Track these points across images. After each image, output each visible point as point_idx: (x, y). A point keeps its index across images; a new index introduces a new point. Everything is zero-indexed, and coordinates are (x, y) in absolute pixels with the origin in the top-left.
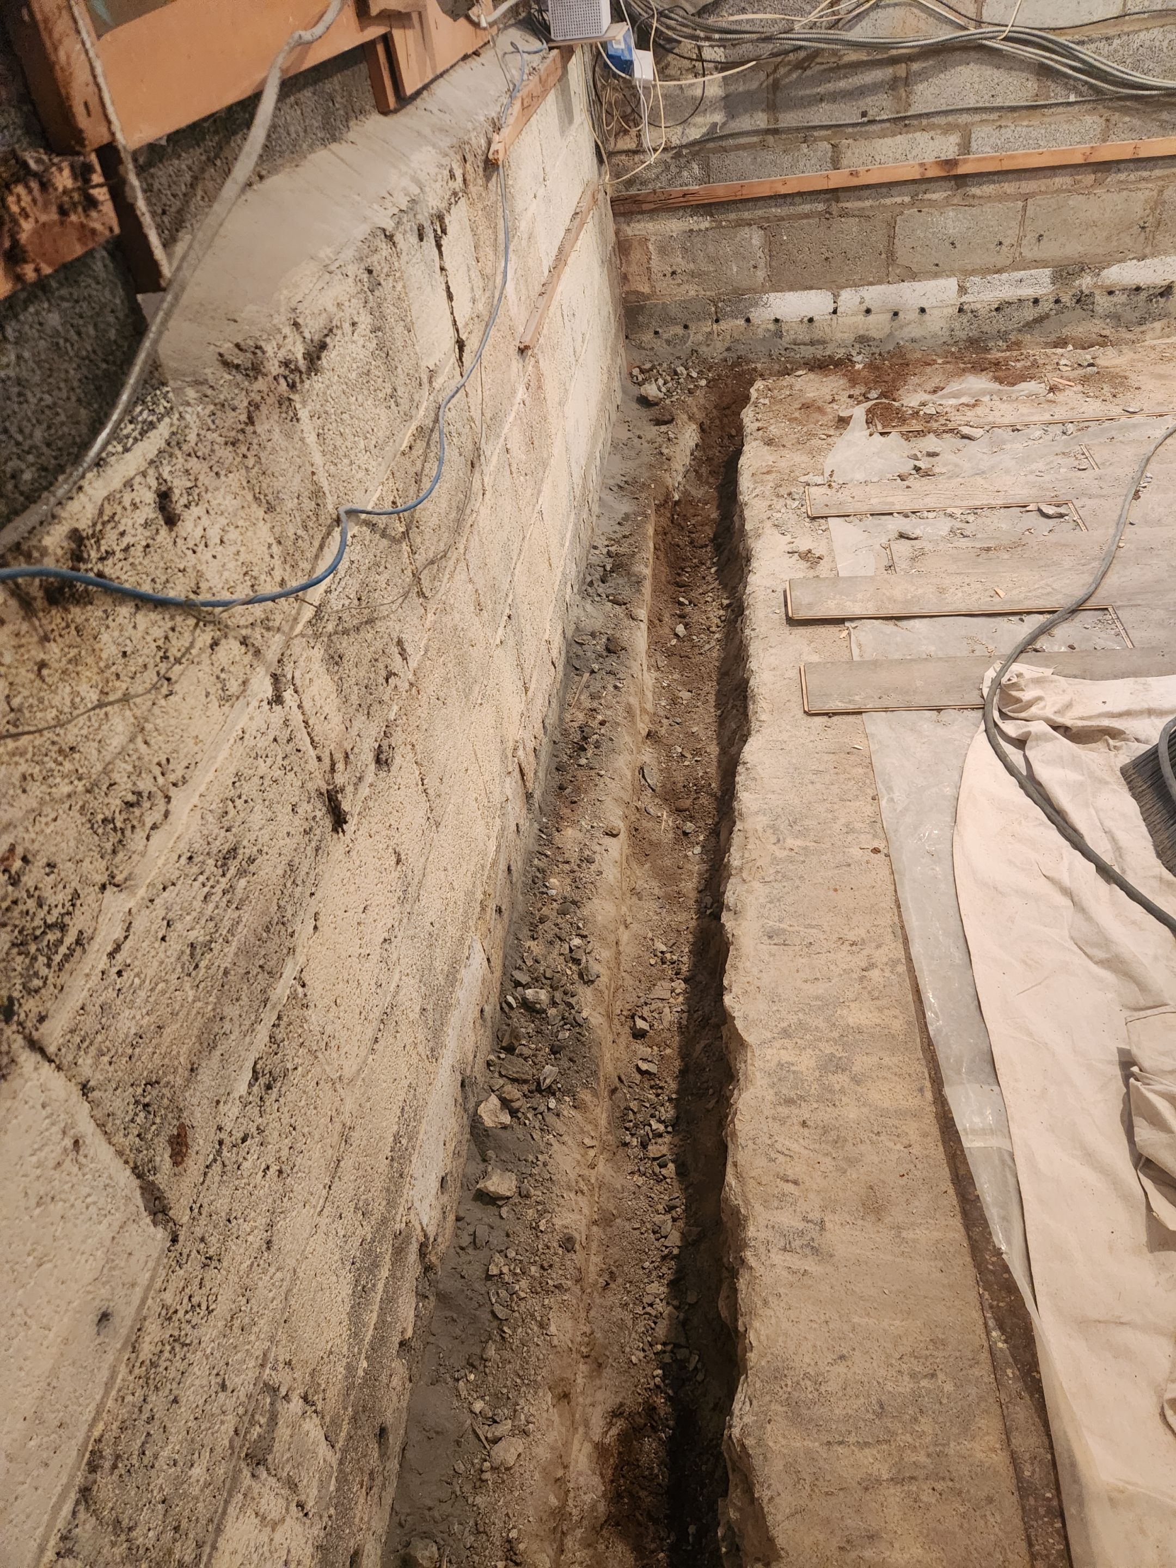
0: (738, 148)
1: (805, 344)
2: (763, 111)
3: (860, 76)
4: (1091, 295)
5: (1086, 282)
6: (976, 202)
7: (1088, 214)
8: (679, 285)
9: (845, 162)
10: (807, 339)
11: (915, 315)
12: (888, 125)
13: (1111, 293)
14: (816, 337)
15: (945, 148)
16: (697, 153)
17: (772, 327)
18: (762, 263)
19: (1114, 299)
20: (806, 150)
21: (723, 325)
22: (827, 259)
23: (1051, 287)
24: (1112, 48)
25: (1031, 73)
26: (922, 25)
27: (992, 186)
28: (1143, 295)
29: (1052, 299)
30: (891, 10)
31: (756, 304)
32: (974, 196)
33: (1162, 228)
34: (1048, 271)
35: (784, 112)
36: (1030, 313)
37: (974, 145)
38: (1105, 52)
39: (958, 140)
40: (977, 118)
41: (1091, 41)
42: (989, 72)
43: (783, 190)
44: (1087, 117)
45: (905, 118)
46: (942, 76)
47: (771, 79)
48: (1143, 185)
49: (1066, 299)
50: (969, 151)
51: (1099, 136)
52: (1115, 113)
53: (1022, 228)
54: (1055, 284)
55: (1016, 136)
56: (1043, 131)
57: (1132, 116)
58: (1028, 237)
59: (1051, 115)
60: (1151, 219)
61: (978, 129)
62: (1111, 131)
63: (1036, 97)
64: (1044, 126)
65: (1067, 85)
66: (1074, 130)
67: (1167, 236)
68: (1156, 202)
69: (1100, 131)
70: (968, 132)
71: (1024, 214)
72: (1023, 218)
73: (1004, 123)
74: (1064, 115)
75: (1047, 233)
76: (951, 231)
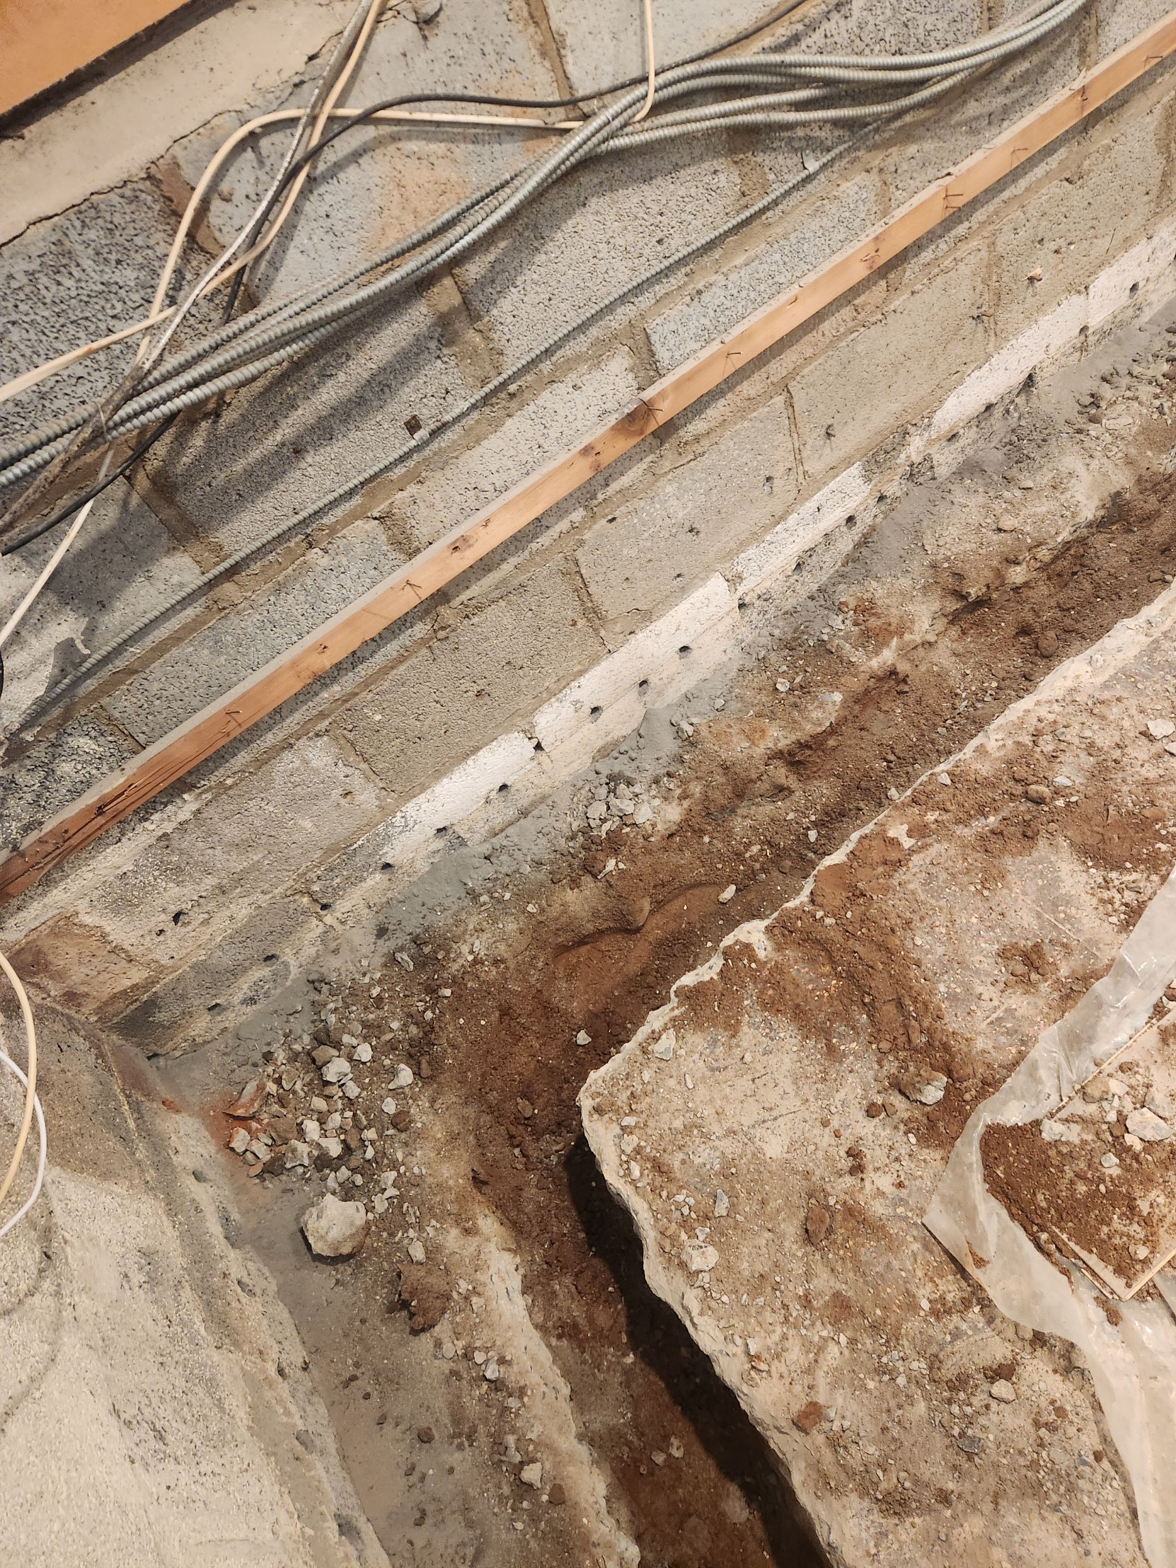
0: (161, 649)
1: (511, 824)
2: (171, 551)
3: (361, 357)
4: (927, 458)
5: (915, 448)
6: (705, 443)
7: (892, 348)
8: (206, 922)
9: (422, 532)
10: (511, 813)
11: (676, 663)
12: (475, 415)
13: (953, 437)
14: (525, 802)
15: (607, 389)
16: (67, 716)
17: (439, 844)
18: (357, 781)
19: (962, 442)
20: (325, 561)
21: (342, 906)
22: (479, 694)
23: (867, 488)
24: (852, 23)
25: (717, 155)
26: (444, 171)
27: (723, 401)
28: (998, 412)
29: (872, 502)
30: (351, 173)
31: (388, 838)
32: (697, 439)
33: (1005, 299)
34: (855, 470)
35: (225, 521)
36: (845, 544)
37: (663, 355)
38: (843, 38)
39: (627, 362)
40: (645, 301)
41: (812, 27)
42: (636, 199)
43: (326, 661)
44: (845, 186)
45: (504, 385)
46: (541, 258)
47: (142, 481)
48: (965, 247)
49: (893, 488)
50: (657, 370)
51: (875, 209)
52: (890, 151)
53: (795, 436)
54: (870, 480)
55: (735, 292)
56: (777, 257)
57: (921, 138)
58: (810, 441)
59: (781, 218)
60: (986, 296)
61: (658, 321)
62: (892, 188)
63: (743, 202)
64: (776, 246)
65: (796, 144)
66: (830, 224)
67: (1015, 307)
68: (988, 266)
69: (873, 198)
70: (640, 337)
71: (790, 410)
72: (793, 419)
73: (702, 283)
74: (804, 206)
75: (838, 416)
76: (680, 515)
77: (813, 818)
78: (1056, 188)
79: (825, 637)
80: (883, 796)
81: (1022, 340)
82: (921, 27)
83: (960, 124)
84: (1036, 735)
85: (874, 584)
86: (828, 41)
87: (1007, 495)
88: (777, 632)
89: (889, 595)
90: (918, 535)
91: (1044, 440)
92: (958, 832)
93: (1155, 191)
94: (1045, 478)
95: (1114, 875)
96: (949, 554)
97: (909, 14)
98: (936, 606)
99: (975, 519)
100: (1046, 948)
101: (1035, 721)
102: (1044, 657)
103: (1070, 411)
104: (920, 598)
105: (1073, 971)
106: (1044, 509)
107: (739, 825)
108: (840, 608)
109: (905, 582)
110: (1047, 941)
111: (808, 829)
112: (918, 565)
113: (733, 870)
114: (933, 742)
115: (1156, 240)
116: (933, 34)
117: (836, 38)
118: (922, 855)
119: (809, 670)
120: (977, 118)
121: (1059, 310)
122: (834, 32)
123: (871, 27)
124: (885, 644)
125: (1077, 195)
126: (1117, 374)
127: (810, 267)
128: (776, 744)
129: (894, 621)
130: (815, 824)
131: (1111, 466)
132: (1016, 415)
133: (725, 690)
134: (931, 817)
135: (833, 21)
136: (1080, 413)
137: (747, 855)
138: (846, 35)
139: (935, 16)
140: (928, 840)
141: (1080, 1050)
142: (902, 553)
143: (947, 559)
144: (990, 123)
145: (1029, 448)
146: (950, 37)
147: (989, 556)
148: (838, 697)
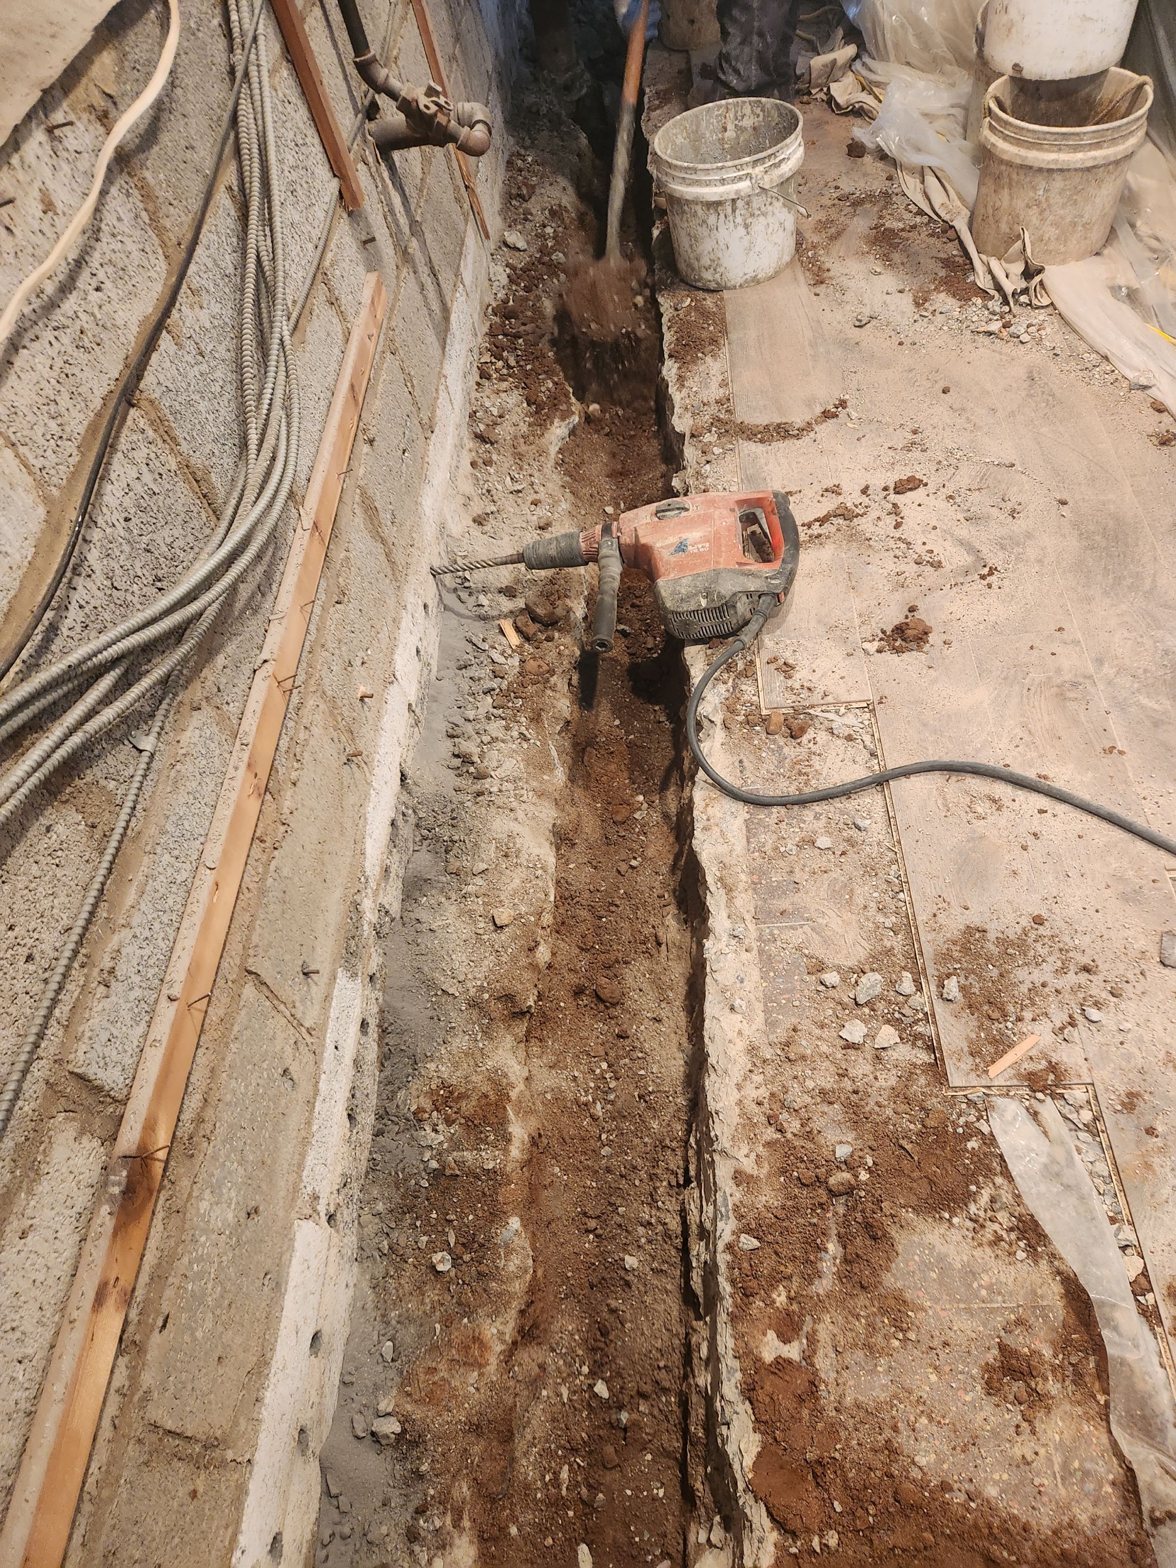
5: (369, 910)
13: (386, 873)
19: (393, 870)
23: (358, 984)
24: (99, 577)
25: (42, 812)
28: (400, 823)
29: (368, 990)
33: (355, 728)
34: (341, 979)
37: (111, 1078)
38: (99, 599)
39: (71, 1130)
40: (51, 1042)
41: (62, 607)
44: (186, 737)
48: (304, 712)
49: (374, 961)
50: (115, 1100)
51: (224, 737)
52: (202, 675)
53: (282, 1007)
54: (356, 974)
55: (147, 933)
56: (167, 858)
57: (222, 646)
58: (296, 998)
59: (146, 817)
60: (343, 739)
61: (83, 1048)
62: (225, 707)
63: (98, 834)
64: (159, 850)
65: (118, 734)
66: (194, 784)
67: (364, 730)
68: (331, 713)
69: (216, 729)
70: (71, 1088)
71: (264, 988)
72: (272, 995)
73: (107, 958)
74: (160, 787)
75: (304, 949)
76: (230, 1216)
77: (585, 1370)
78: (336, 613)
79: (434, 1164)
80: (622, 1273)
81: (381, 751)
82: (162, 545)
83: (243, 612)
84: (771, 1120)
85: (432, 1066)
86: (87, 610)
87: (470, 888)
88: (380, 1207)
89: (456, 1066)
90: (430, 985)
91: (453, 819)
92: (821, 1292)
93: (390, 572)
94: (490, 852)
95: (973, 1208)
96: (479, 983)
97: (145, 539)
98: (509, 1040)
99: (466, 931)
100: (1009, 1341)
101: (757, 1109)
102: (614, 1005)
103: (451, 780)
104: (489, 1046)
105: (1052, 1343)
106: (517, 881)
107: (528, 1469)
108: (418, 1118)
109: (460, 1042)
110: (1002, 1333)
111: (591, 1387)
112: (458, 1016)
113: (564, 1528)
114: (608, 1170)
115: (409, 606)
116: (175, 545)
117: (93, 603)
118: (820, 1353)
119: (452, 1217)
120: (252, 597)
121: (389, 706)
122: (87, 598)
123: (119, 572)
124: (503, 1122)
125: (350, 609)
126: (457, 726)
127: (202, 839)
128: (503, 1342)
129: (486, 1088)
130: (593, 1374)
131: (532, 808)
132: (410, 811)
133: (379, 1326)
134: (780, 1298)
135: (80, 588)
136: (460, 775)
137: (564, 1492)
138: (100, 594)
139: (167, 528)
140: (807, 1328)
141: (1161, 1430)
142: (431, 1013)
143: (481, 989)
144: (263, 595)
145: (445, 833)
146: (190, 539)
147: (514, 959)
148: (515, 1223)
